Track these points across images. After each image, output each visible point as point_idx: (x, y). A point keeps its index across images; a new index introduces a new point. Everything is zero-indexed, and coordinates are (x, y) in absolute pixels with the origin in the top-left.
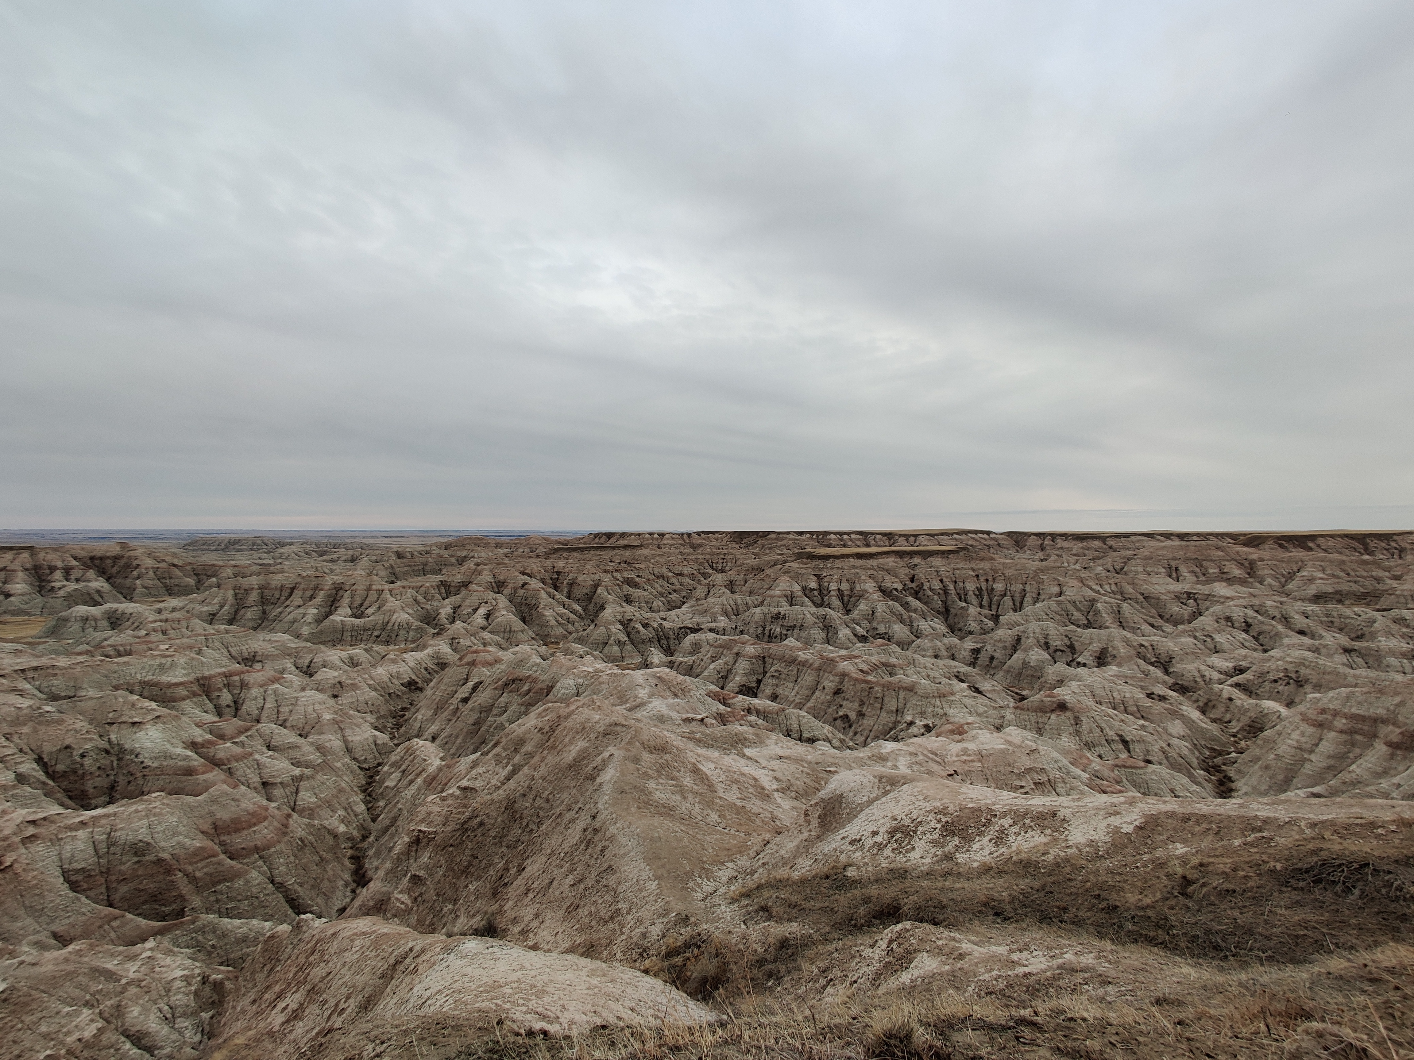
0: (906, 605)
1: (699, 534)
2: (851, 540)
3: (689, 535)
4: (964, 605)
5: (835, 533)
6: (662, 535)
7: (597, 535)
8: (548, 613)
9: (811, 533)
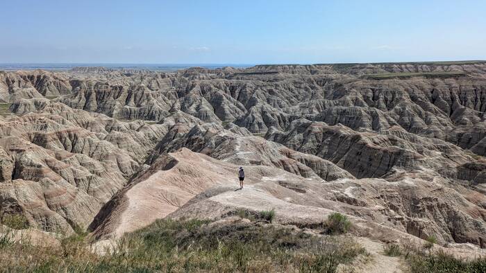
0: (425, 107)
1: (315, 65)
2: (406, 68)
3: (310, 66)
4: (463, 107)
5: (396, 64)
6: (295, 66)
7: (260, 66)
8: (226, 107)
9: (381, 64)
